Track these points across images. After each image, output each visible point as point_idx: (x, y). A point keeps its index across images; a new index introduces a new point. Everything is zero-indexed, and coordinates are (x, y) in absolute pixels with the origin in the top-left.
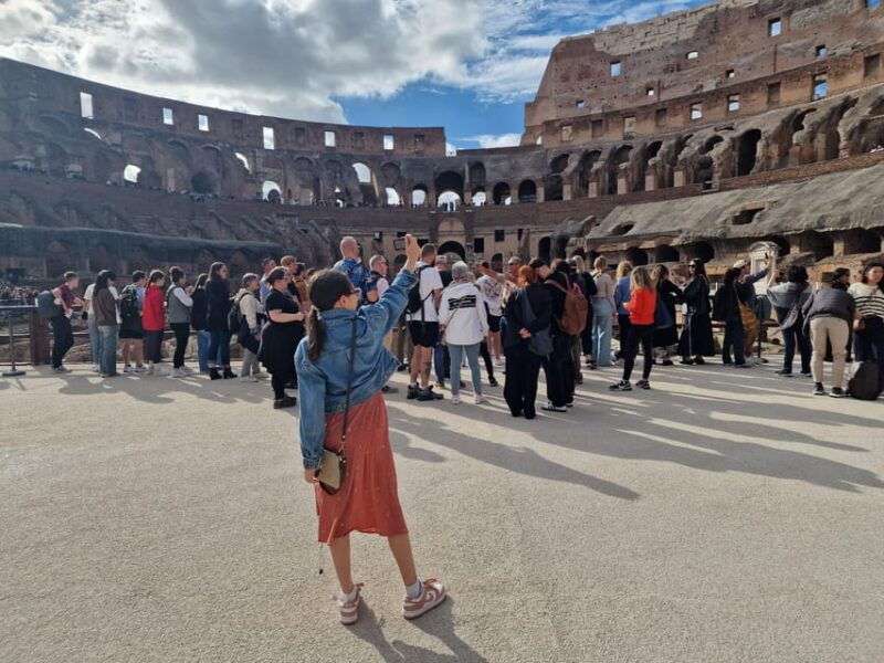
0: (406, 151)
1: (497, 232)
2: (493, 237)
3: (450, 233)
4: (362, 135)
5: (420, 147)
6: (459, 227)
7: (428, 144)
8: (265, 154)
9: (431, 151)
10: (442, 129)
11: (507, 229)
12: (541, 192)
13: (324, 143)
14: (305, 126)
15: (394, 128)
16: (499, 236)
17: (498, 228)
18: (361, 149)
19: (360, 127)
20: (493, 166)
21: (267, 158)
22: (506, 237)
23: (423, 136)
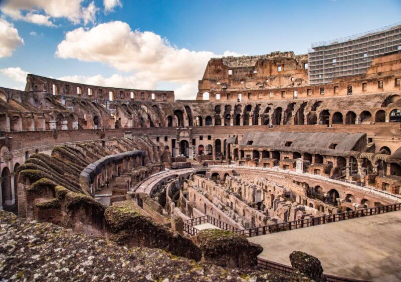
0: (160, 100)
1: (200, 136)
2: (199, 138)
3: (184, 137)
4: (144, 93)
5: (165, 98)
6: (187, 134)
7: (168, 97)
8: (110, 103)
9: (169, 100)
10: (173, 92)
11: (204, 135)
12: (213, 121)
13: (130, 98)
14: (123, 91)
15: (155, 91)
16: (201, 138)
17: (201, 135)
18: (143, 99)
19: (143, 90)
20: (194, 108)
21: (111, 105)
22: (204, 138)
23: (166, 94)
